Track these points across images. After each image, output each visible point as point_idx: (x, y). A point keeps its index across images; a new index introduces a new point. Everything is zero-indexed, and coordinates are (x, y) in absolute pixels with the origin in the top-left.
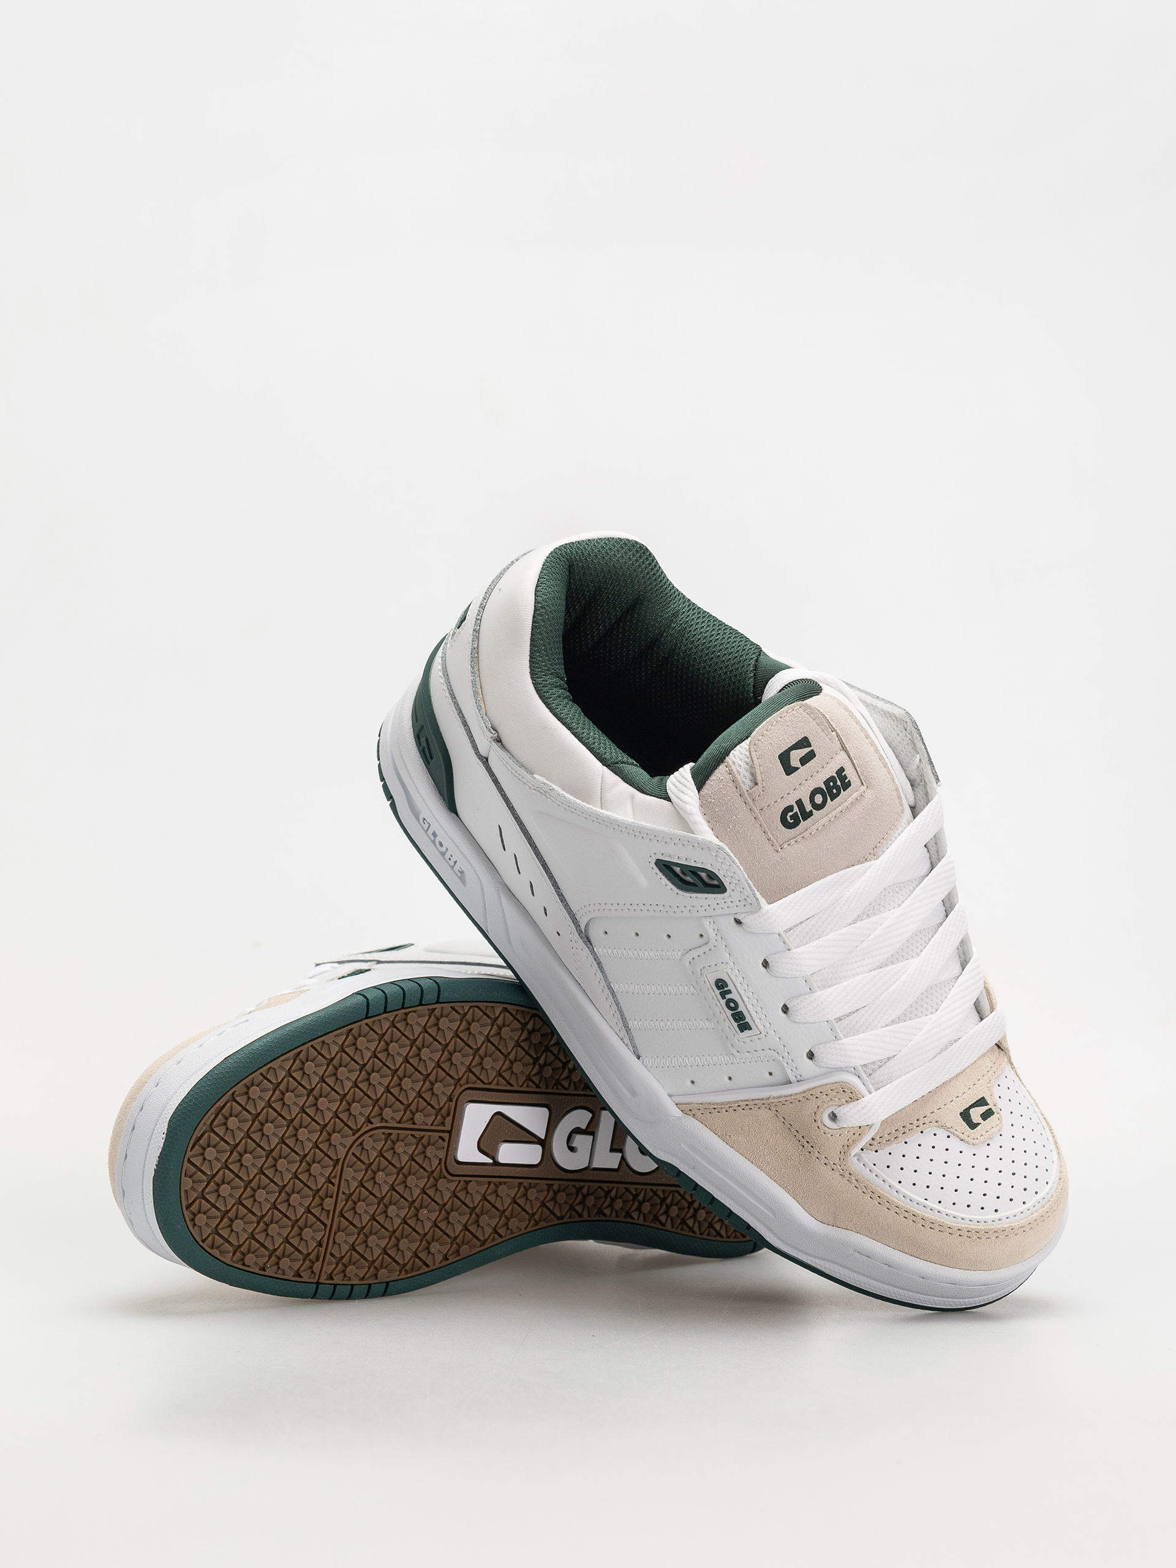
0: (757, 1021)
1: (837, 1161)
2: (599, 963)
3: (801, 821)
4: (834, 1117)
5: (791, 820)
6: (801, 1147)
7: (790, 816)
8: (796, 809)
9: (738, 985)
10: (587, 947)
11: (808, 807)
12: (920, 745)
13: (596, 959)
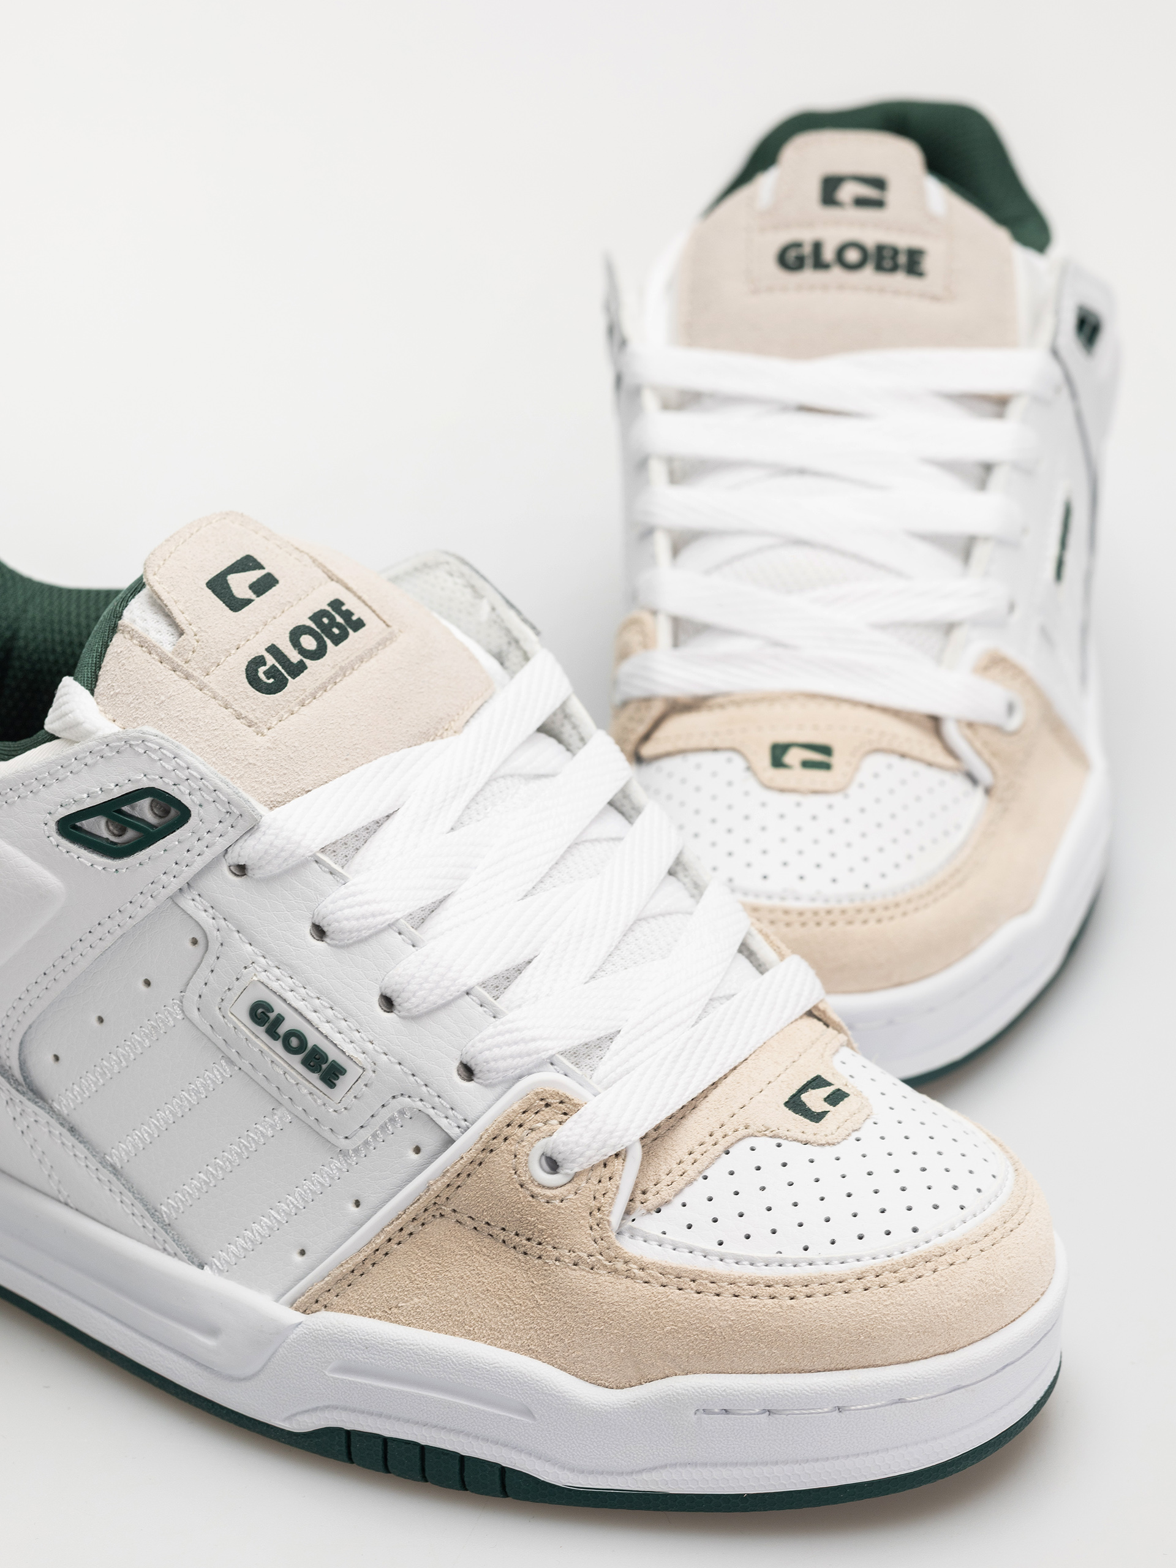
0: (349, 1049)
1: (593, 1248)
2: (72, 1130)
3: (287, 680)
4: (553, 1165)
5: (268, 678)
6: (521, 1257)
7: (265, 673)
8: (270, 661)
9: (289, 996)
10: (39, 1107)
11: (294, 657)
12: (479, 583)
13: (63, 1121)
